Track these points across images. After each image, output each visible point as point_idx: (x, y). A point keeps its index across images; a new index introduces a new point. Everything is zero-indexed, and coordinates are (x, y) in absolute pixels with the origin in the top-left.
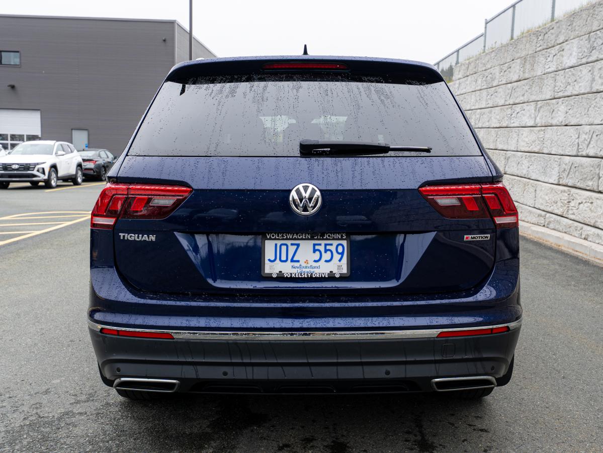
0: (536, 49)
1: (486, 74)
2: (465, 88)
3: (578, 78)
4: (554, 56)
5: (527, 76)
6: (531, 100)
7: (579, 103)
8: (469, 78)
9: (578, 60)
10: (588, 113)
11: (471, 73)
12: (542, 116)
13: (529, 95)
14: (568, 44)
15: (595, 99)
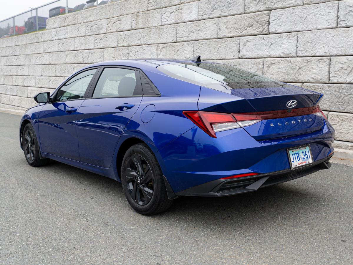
0: (148, 8)
1: (90, 24)
2: (65, 34)
3: (203, 28)
4: (171, 13)
5: (140, 26)
6: (149, 43)
7: (207, 45)
8: (69, 27)
9: (199, 16)
10: (218, 51)
11: (70, 24)
12: (166, 54)
13: (147, 40)
14: (186, 5)
15: (225, 42)
